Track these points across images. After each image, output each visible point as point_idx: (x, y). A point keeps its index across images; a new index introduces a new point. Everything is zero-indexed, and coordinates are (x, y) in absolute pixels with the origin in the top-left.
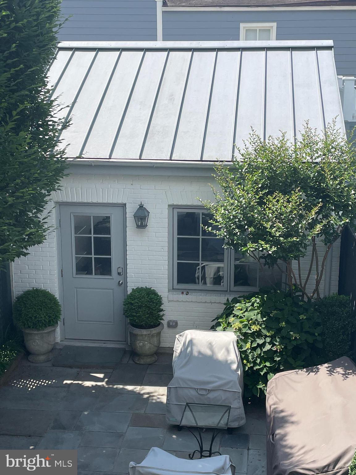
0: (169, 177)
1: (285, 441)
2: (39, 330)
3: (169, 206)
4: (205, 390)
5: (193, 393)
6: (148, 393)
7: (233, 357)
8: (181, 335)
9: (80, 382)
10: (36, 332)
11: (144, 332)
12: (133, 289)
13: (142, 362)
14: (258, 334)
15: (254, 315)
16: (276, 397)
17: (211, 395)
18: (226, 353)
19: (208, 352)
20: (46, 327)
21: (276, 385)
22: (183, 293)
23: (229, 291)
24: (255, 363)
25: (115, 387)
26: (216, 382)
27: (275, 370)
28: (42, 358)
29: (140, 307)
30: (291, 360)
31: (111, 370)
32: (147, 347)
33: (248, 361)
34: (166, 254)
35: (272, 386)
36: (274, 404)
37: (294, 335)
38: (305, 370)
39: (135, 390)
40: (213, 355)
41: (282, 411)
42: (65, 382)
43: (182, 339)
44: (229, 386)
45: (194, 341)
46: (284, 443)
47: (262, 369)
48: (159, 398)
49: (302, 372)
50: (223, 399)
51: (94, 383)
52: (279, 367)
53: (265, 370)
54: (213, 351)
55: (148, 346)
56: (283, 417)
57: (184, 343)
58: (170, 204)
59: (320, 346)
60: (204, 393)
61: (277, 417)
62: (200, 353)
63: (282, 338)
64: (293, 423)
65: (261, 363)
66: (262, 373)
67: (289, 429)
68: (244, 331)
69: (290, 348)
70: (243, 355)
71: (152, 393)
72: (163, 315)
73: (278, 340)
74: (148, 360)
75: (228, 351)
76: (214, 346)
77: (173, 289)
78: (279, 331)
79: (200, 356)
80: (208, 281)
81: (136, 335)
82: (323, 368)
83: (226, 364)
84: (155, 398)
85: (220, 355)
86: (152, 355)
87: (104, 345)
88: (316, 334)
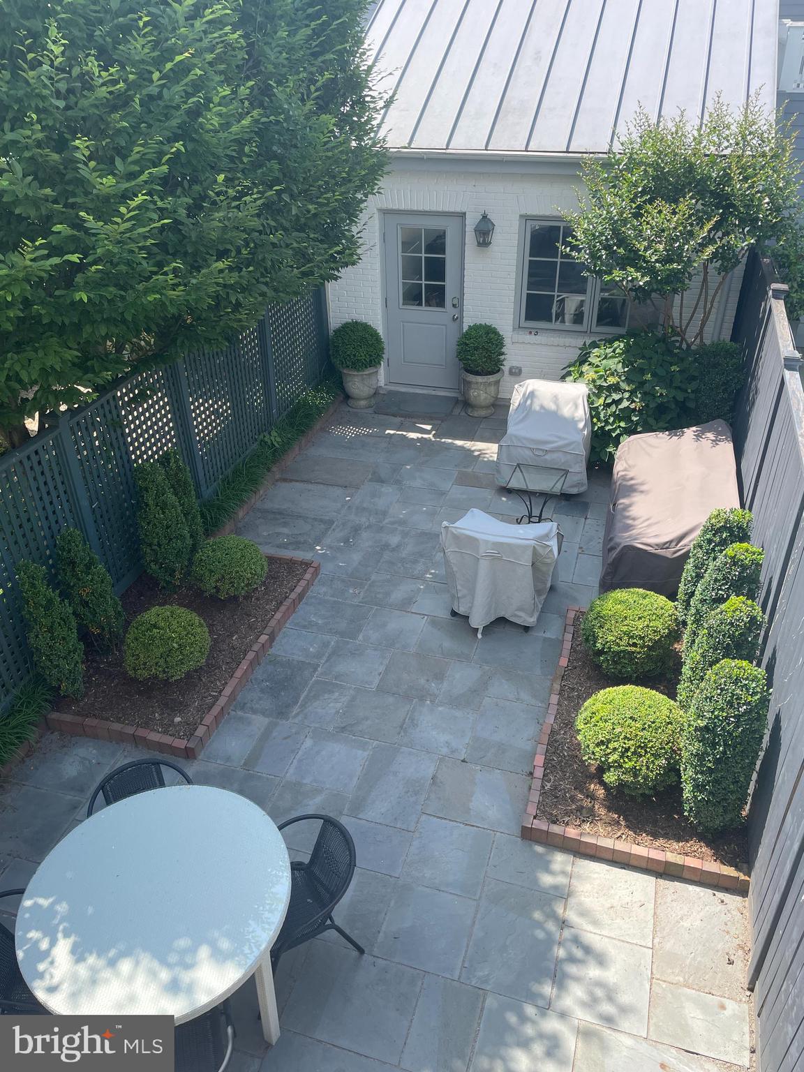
0: (523, 175)
1: (629, 511)
2: (358, 371)
3: (521, 216)
4: (542, 450)
5: (528, 453)
6: (480, 450)
7: (581, 413)
8: (520, 386)
9: (405, 433)
10: (356, 373)
11: (480, 379)
12: (470, 326)
13: (476, 415)
14: (615, 388)
15: (615, 364)
16: (626, 462)
17: (548, 457)
18: (573, 408)
19: (553, 407)
20: (366, 367)
21: (629, 448)
22: (531, 333)
23: (589, 332)
24: (607, 422)
25: (443, 440)
26: (556, 442)
27: (631, 431)
28: (363, 403)
29: (476, 349)
30: (651, 421)
31: (439, 422)
32: (482, 398)
33: (599, 419)
34: (513, 282)
35: (623, 450)
36: (623, 471)
37: (660, 391)
38: (667, 433)
39: (465, 446)
40: (557, 410)
41: (632, 479)
42: (387, 432)
43: (522, 390)
44: (572, 447)
45: (536, 393)
46: (627, 514)
47: (614, 430)
48: (491, 456)
49: (664, 436)
50: (563, 461)
51: (420, 436)
52: (636, 428)
53: (618, 431)
54: (558, 406)
55: (483, 396)
56: (632, 485)
57: (524, 395)
58: (523, 212)
59: (691, 405)
60: (541, 453)
61: (625, 486)
62: (542, 407)
63: (645, 394)
64: (642, 492)
65: (614, 422)
66: (614, 435)
67: (637, 498)
68: (598, 383)
69: (652, 405)
70: (594, 413)
71: (484, 450)
72: (504, 360)
73: (639, 396)
74: (483, 413)
75: (576, 406)
76: (560, 400)
77: (518, 328)
78: (642, 384)
79: (542, 411)
80: (567, 317)
81: (469, 383)
82: (690, 432)
83: (573, 422)
84: (487, 456)
85: (566, 411)
86: (487, 407)
87: (434, 393)
88: (689, 391)
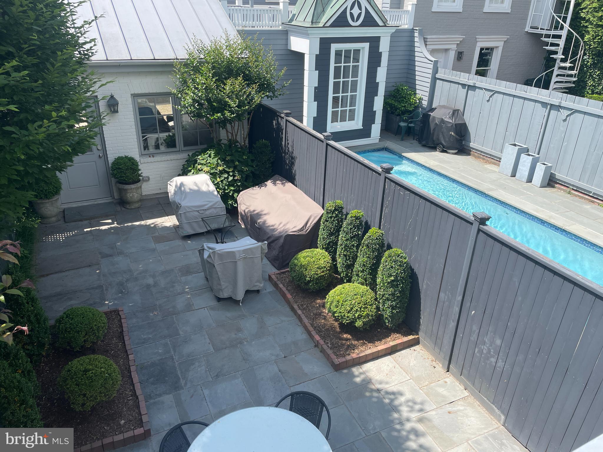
0: (128, 73)
1: (267, 224)
2: (49, 199)
3: (131, 95)
4: (204, 210)
5: (197, 213)
6: (153, 224)
7: (212, 188)
8: (171, 182)
9: (97, 228)
10: (47, 201)
11: (133, 186)
13: (133, 207)
14: (222, 172)
15: (214, 161)
16: (246, 205)
17: (207, 212)
18: (207, 187)
19: (196, 188)
20: (54, 195)
21: (243, 198)
22: (150, 156)
23: (181, 151)
24: (225, 189)
25: (126, 225)
26: (208, 204)
27: (239, 192)
30: (245, 183)
31: (114, 217)
32: (136, 197)
33: (220, 189)
34: (134, 130)
35: (240, 200)
36: (247, 209)
37: (245, 168)
38: (257, 186)
39: (142, 224)
40: (199, 189)
41: (254, 211)
42: (85, 230)
43: (174, 184)
44: (218, 204)
45: (184, 183)
46: (267, 225)
47: (230, 192)
48: (162, 225)
49: (256, 188)
50: (215, 213)
51: (109, 226)
52: (239, 189)
53: (232, 192)
54: (198, 186)
55: (136, 195)
56: (257, 213)
57: (176, 186)
58: (133, 93)
60: (203, 212)
61: (254, 214)
62: (190, 189)
63: (238, 171)
64: (265, 214)
65: (228, 188)
66: (231, 194)
67: (265, 218)
68: (212, 171)
69: (244, 176)
70: (217, 186)
71: (155, 223)
72: (142, 173)
73: (237, 173)
75: (208, 185)
76: (198, 184)
77: (142, 155)
78: (235, 167)
79: (191, 191)
81: (126, 190)
82: (269, 183)
83: (210, 193)
84: (159, 225)
85: (204, 188)
87: (96, 203)
88: (255, 166)
